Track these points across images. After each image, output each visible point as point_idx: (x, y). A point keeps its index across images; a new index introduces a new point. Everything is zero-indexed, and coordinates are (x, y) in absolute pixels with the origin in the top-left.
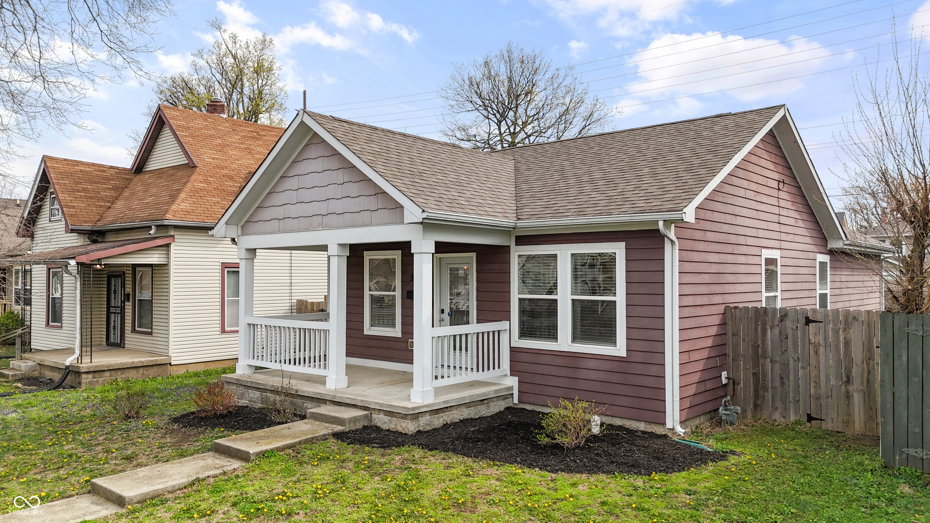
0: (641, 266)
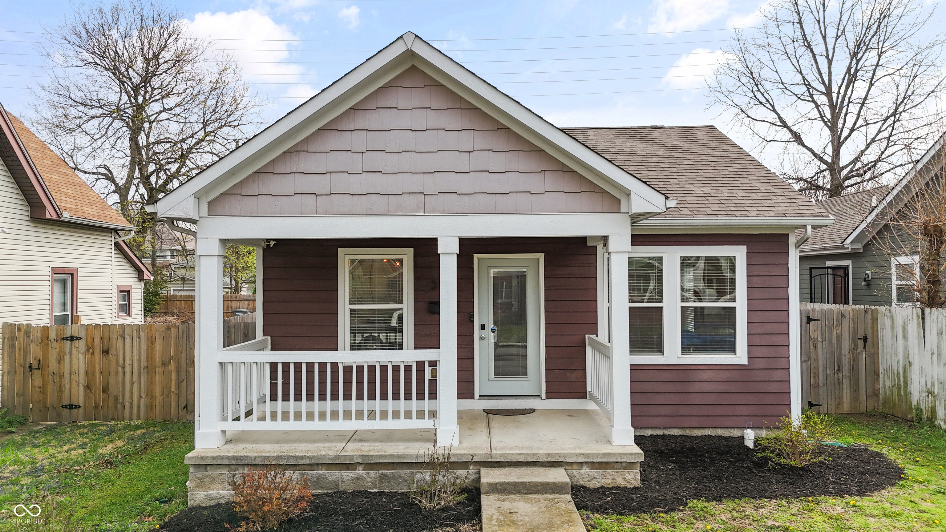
0: (764, 270)
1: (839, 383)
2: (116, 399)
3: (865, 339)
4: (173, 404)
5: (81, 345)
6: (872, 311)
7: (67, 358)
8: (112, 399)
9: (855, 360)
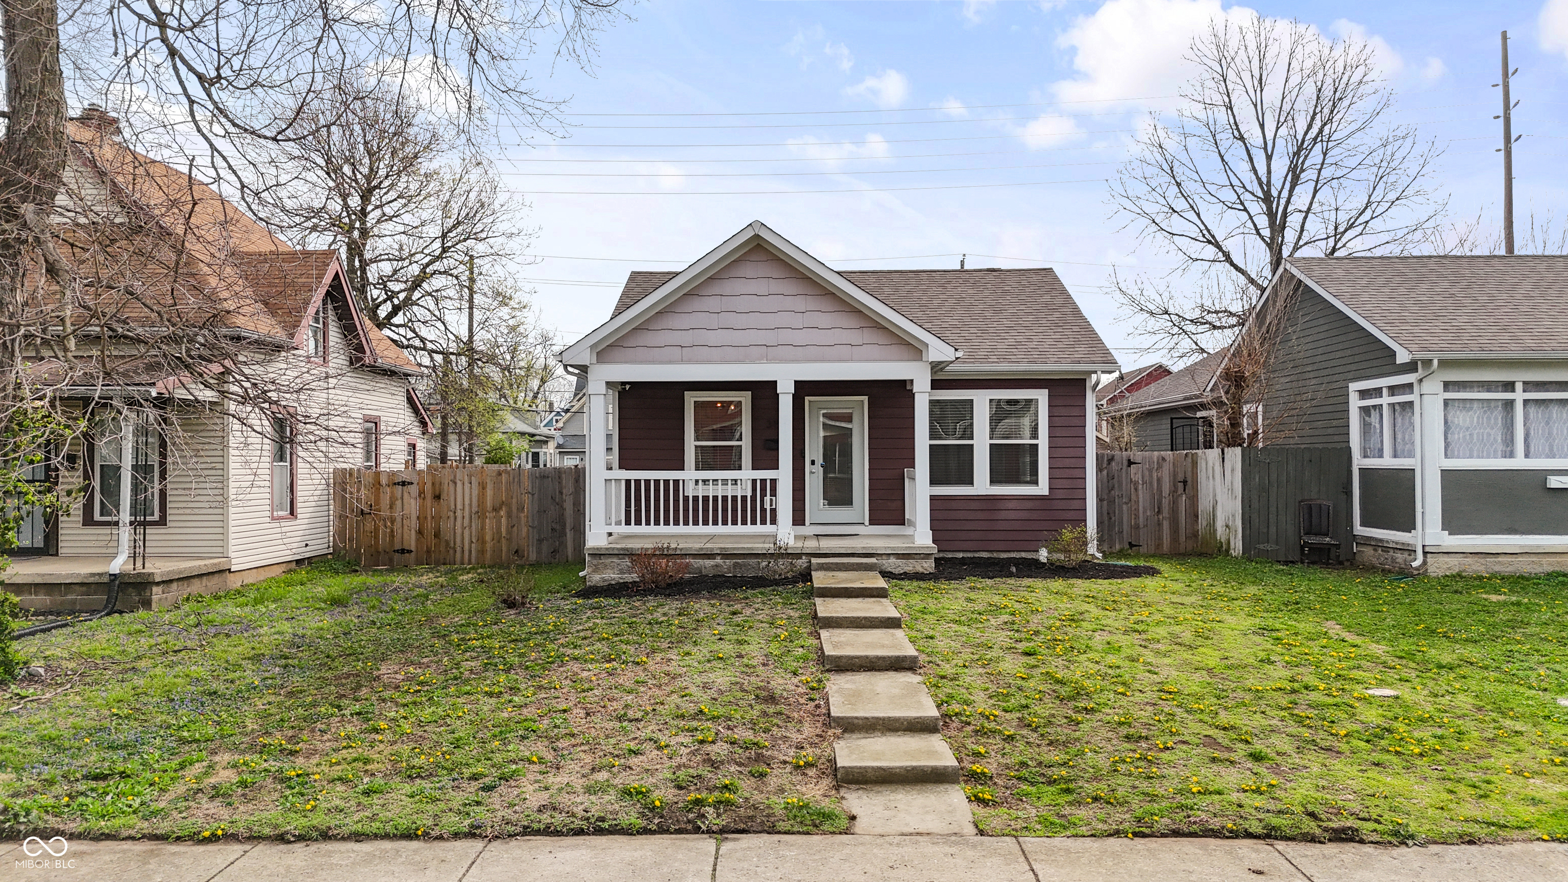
0: (1063, 411)
1: (1159, 524)
2: (447, 542)
3: (1185, 482)
4: (504, 549)
5: (414, 490)
6: (1193, 455)
7: (399, 503)
8: (443, 544)
9: (1175, 503)
